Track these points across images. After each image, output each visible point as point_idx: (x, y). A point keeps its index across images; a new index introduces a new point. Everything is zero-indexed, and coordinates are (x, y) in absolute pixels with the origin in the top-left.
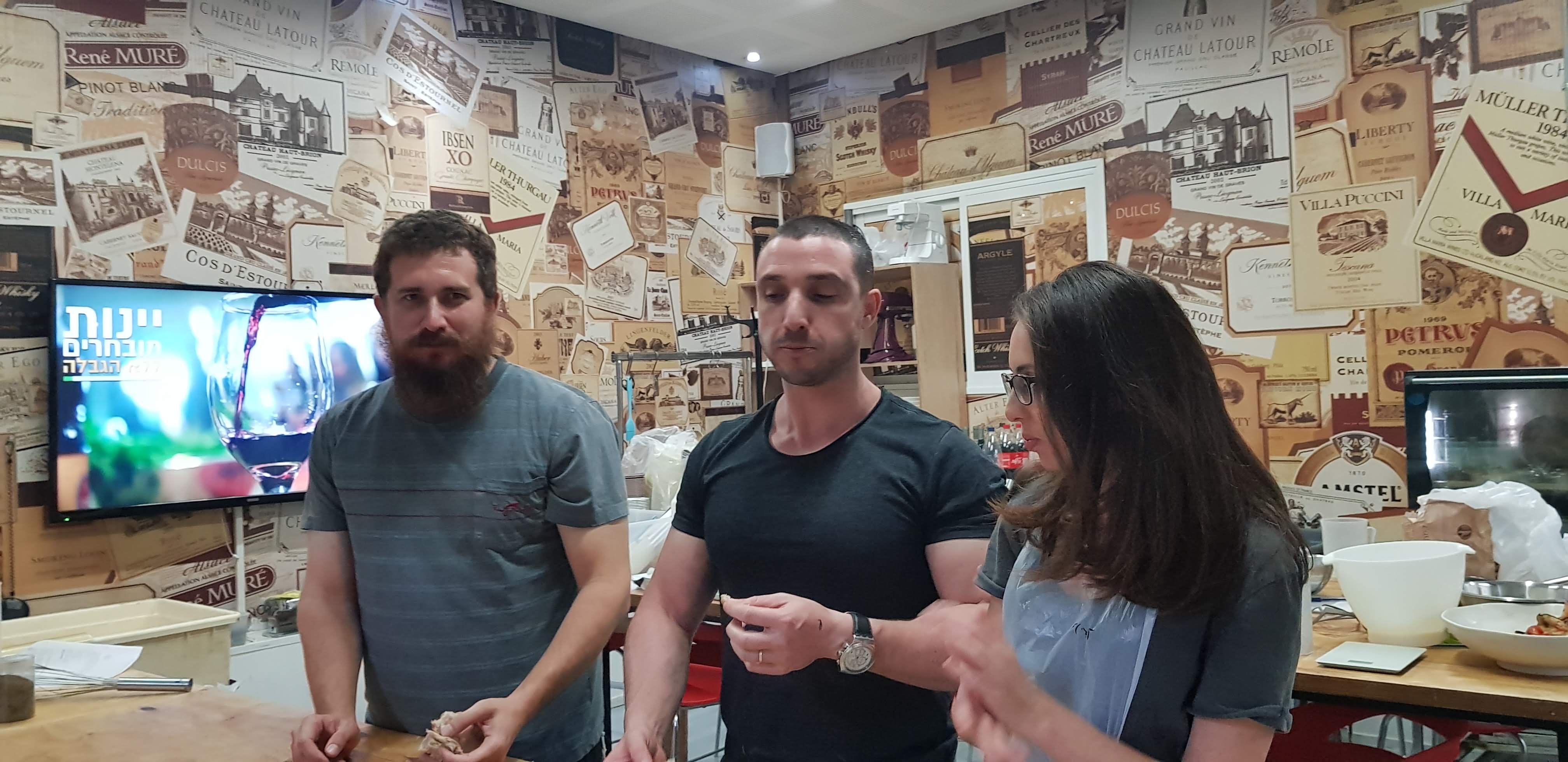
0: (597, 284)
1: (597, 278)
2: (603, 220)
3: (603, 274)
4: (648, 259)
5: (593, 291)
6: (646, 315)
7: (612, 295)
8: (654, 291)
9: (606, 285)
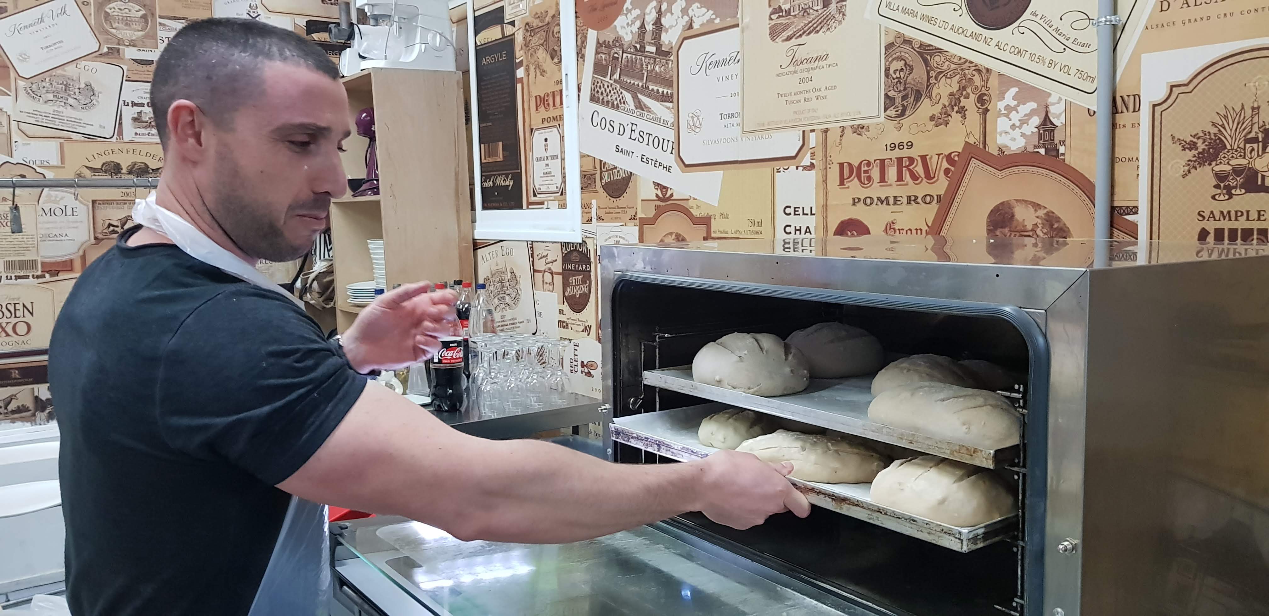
0: (33, 94)
1: (34, 87)
2: (46, 19)
3: (47, 84)
4: (125, 68)
5: (26, 103)
6: (120, 133)
7: (61, 109)
8: (134, 104)
9: (51, 96)
